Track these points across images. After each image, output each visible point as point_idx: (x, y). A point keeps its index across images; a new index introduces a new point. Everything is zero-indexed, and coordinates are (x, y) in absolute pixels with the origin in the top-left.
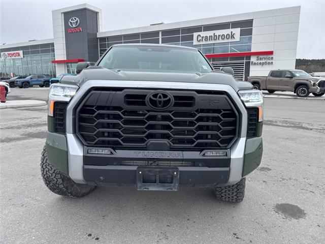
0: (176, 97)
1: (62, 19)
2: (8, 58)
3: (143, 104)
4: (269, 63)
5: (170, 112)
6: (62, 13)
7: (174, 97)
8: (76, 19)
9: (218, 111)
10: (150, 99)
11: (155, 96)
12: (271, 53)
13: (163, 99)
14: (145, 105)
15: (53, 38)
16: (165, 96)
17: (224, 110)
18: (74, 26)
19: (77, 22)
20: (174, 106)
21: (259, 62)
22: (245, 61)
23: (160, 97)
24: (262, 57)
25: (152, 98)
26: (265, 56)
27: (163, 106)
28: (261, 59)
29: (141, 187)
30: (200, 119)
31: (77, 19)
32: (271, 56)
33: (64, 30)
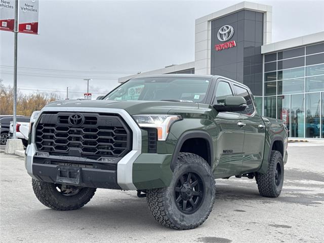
0: (86, 118)
1: (208, 30)
2: (136, 95)
3: (67, 122)
5: (82, 128)
6: (209, 21)
7: (85, 117)
8: (228, 27)
9: (112, 128)
10: (71, 119)
11: (73, 117)
13: (77, 119)
14: (68, 123)
15: (194, 61)
16: (79, 117)
17: (117, 127)
18: (225, 39)
19: (229, 33)
20: (84, 124)
23: (76, 118)
25: (72, 118)
27: (78, 124)
29: (58, 180)
30: (100, 134)
31: (230, 27)
33: (210, 48)
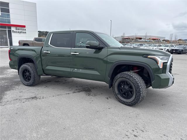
4: (24, 32)
12: (24, 26)
21: (18, 31)
22: (7, 29)
24: (19, 28)
26: (21, 28)
28: (18, 29)
32: (24, 29)
